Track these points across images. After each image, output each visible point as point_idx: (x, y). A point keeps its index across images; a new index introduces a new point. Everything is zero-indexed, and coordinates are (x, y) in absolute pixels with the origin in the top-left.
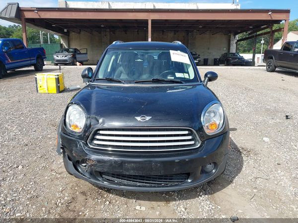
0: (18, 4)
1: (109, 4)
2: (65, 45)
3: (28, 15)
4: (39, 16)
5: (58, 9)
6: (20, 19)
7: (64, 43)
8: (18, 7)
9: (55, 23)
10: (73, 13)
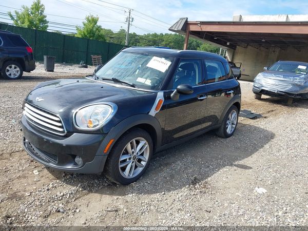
0: (187, 18)
1: (287, 16)
2: (229, 58)
3: (193, 28)
4: (201, 29)
5: (219, 22)
6: (186, 32)
7: (228, 56)
8: (187, 21)
9: (217, 36)
10: (231, 26)
